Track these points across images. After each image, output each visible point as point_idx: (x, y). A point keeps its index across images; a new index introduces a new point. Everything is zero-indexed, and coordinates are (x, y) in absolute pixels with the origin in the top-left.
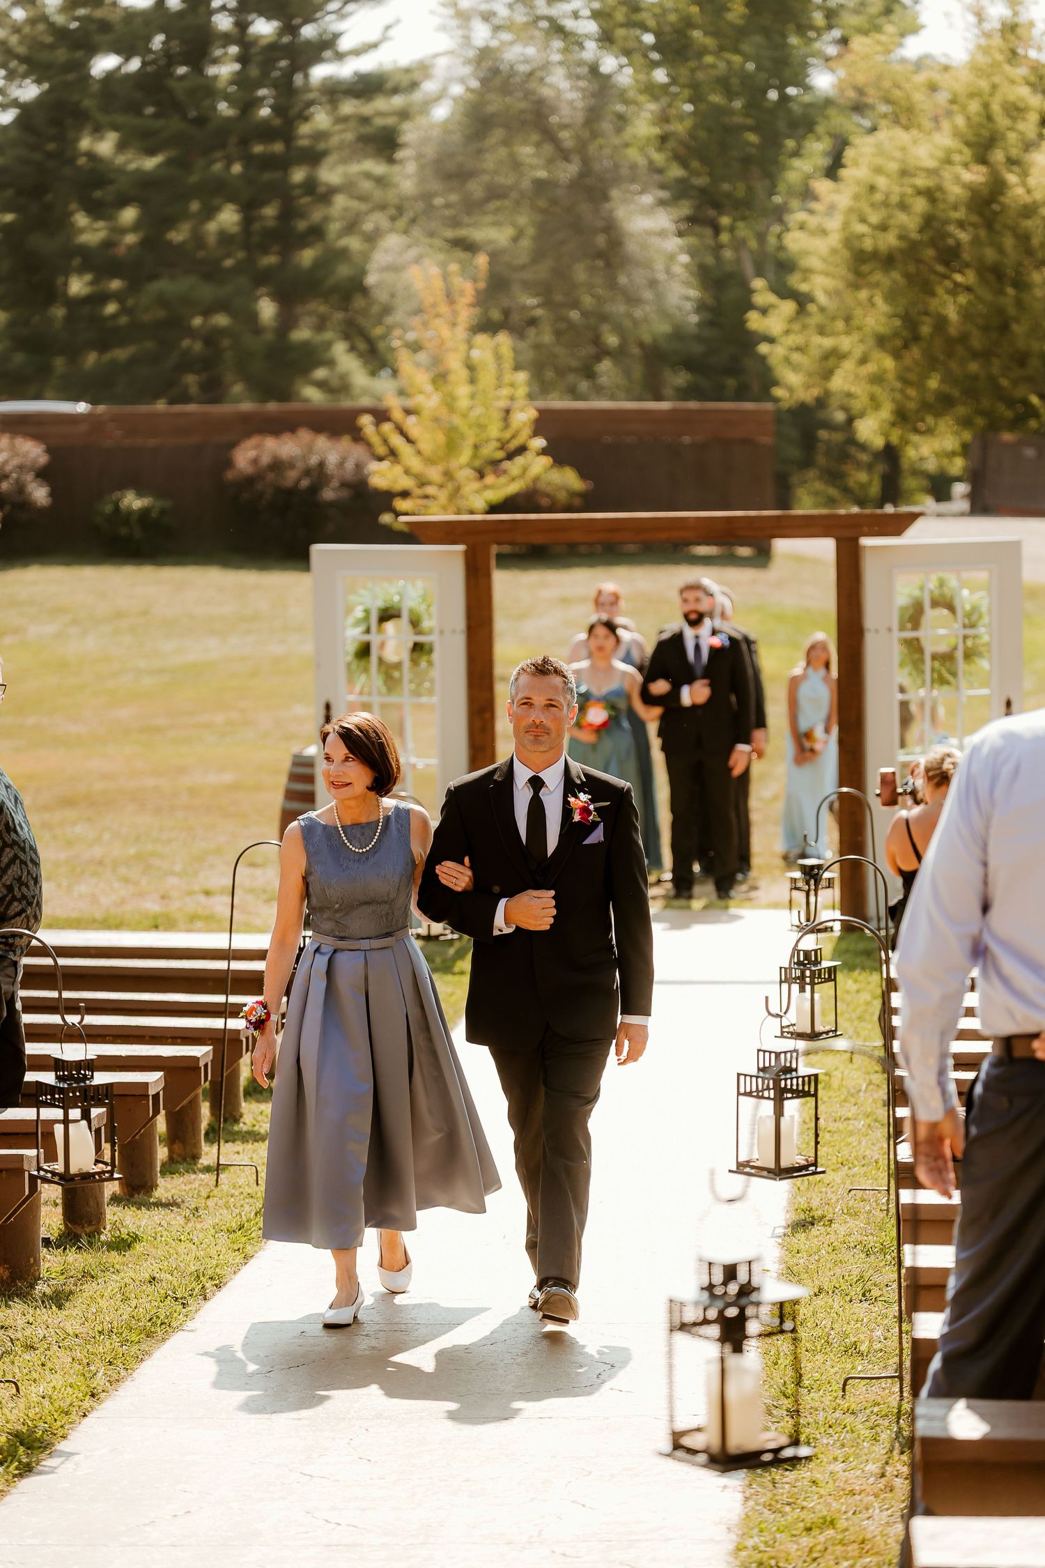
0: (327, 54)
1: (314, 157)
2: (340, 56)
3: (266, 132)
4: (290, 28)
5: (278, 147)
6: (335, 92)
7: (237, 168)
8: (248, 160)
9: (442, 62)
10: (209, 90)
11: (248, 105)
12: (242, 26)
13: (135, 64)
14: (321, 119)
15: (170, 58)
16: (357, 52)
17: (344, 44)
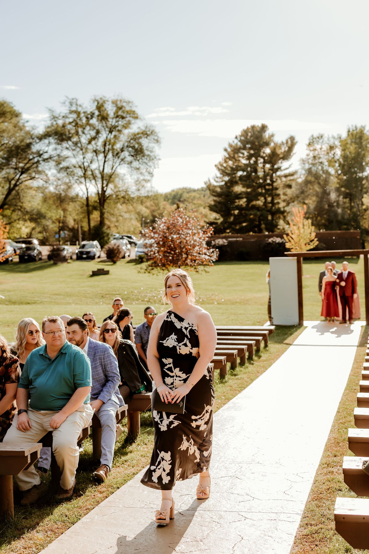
0: (279, 170)
1: (277, 189)
2: (282, 171)
3: (269, 185)
4: (273, 166)
5: (271, 187)
6: (280, 177)
7: (264, 191)
8: (266, 189)
9: (299, 171)
10: (258, 178)
11: (265, 180)
12: (264, 166)
13: (245, 173)
14: (279, 181)
15: (252, 172)
16: (284, 170)
17: (282, 168)
